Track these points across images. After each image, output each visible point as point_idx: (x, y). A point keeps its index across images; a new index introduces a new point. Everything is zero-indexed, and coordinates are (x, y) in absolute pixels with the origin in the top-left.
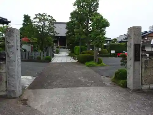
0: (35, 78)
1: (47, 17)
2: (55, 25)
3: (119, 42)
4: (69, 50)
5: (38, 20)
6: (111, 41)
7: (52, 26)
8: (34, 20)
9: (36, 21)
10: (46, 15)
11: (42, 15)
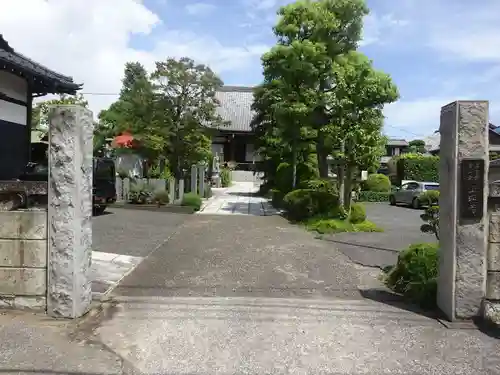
0: (139, 259)
1: (194, 70)
2: (218, 95)
3: (434, 153)
4: (263, 175)
5: (165, 81)
6: (404, 147)
7: (209, 100)
8: (155, 82)
9: (159, 84)
10: (191, 66)
11: (180, 66)
